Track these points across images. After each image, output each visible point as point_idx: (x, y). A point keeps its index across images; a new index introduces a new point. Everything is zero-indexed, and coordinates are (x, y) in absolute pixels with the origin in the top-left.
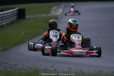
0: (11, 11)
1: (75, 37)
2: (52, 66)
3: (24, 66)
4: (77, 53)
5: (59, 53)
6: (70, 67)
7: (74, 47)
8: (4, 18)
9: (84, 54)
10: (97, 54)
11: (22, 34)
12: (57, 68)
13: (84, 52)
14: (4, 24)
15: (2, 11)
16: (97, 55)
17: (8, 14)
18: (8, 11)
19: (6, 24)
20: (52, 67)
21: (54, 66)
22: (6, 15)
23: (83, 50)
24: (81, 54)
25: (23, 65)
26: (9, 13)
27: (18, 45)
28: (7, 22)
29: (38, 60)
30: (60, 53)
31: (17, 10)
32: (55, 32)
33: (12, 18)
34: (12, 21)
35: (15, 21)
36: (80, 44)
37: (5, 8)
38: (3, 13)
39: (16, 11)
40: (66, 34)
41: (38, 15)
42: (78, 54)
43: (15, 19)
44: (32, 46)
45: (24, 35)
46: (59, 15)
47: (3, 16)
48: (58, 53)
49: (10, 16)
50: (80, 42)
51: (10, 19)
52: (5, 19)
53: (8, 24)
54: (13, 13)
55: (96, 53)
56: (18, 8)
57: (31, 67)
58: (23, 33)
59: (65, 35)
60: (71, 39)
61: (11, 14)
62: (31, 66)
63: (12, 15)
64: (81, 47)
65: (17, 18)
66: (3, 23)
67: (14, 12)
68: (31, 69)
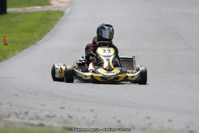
2: (61, 107)
3: (12, 107)
6: (94, 108)
12: (70, 110)
20: (63, 109)
21: (65, 107)
25: (11, 105)
29: (35, 93)
41: (27, 8)
45: (7, 45)
46: (66, 8)
57: (26, 110)
58: (5, 42)
62: (24, 107)
68: (26, 113)
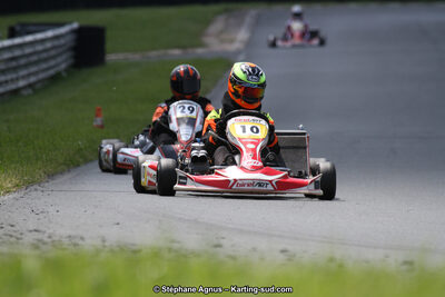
0: (50, 34)
1: (244, 128)
4: (243, 185)
5: (180, 183)
7: (234, 163)
8: (23, 61)
9: (270, 187)
10: (316, 188)
11: (95, 124)
13: (271, 181)
14: (22, 83)
15: (12, 34)
16: (320, 192)
17: (39, 48)
18: (39, 36)
19: (30, 86)
22: (28, 50)
23: (266, 173)
24: (257, 188)
26: (42, 41)
27: (78, 166)
28: (33, 79)
30: (185, 184)
31: (73, 31)
32: (187, 106)
33: (52, 63)
34: (52, 72)
35: (64, 74)
36: (255, 155)
37: (23, 25)
38: (17, 41)
39: (67, 34)
40: (219, 116)
42: (246, 187)
43: (63, 66)
44: (111, 156)
45: (102, 127)
46: (238, 53)
47: (17, 53)
48: (177, 186)
49: (44, 55)
50: (257, 144)
51: (44, 66)
52: (26, 66)
53: (38, 86)
54: (56, 43)
55: (313, 185)
56: (75, 25)
58: (99, 121)
59: (216, 121)
60: (229, 136)
61: (49, 45)
63: (53, 53)
64: (260, 164)
65: (71, 61)
66: (17, 79)
67: (62, 41)
